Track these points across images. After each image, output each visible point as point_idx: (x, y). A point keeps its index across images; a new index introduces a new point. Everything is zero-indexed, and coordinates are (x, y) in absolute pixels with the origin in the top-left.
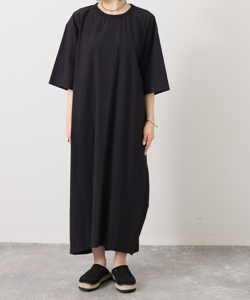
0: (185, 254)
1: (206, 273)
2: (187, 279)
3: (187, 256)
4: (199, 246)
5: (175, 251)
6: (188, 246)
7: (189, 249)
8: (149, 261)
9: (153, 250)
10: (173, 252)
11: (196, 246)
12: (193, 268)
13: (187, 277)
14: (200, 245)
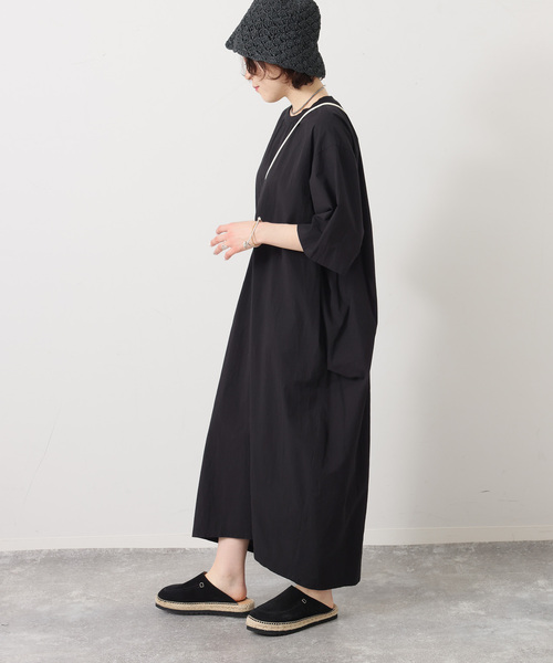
0: (458, 559)
1: (501, 594)
2: (465, 607)
3: (464, 563)
4: (485, 543)
5: (439, 554)
6: (464, 544)
7: (467, 549)
8: (392, 575)
9: (399, 553)
10: (437, 557)
11: (480, 544)
12: (476, 586)
13: (465, 603)
14: (487, 541)
